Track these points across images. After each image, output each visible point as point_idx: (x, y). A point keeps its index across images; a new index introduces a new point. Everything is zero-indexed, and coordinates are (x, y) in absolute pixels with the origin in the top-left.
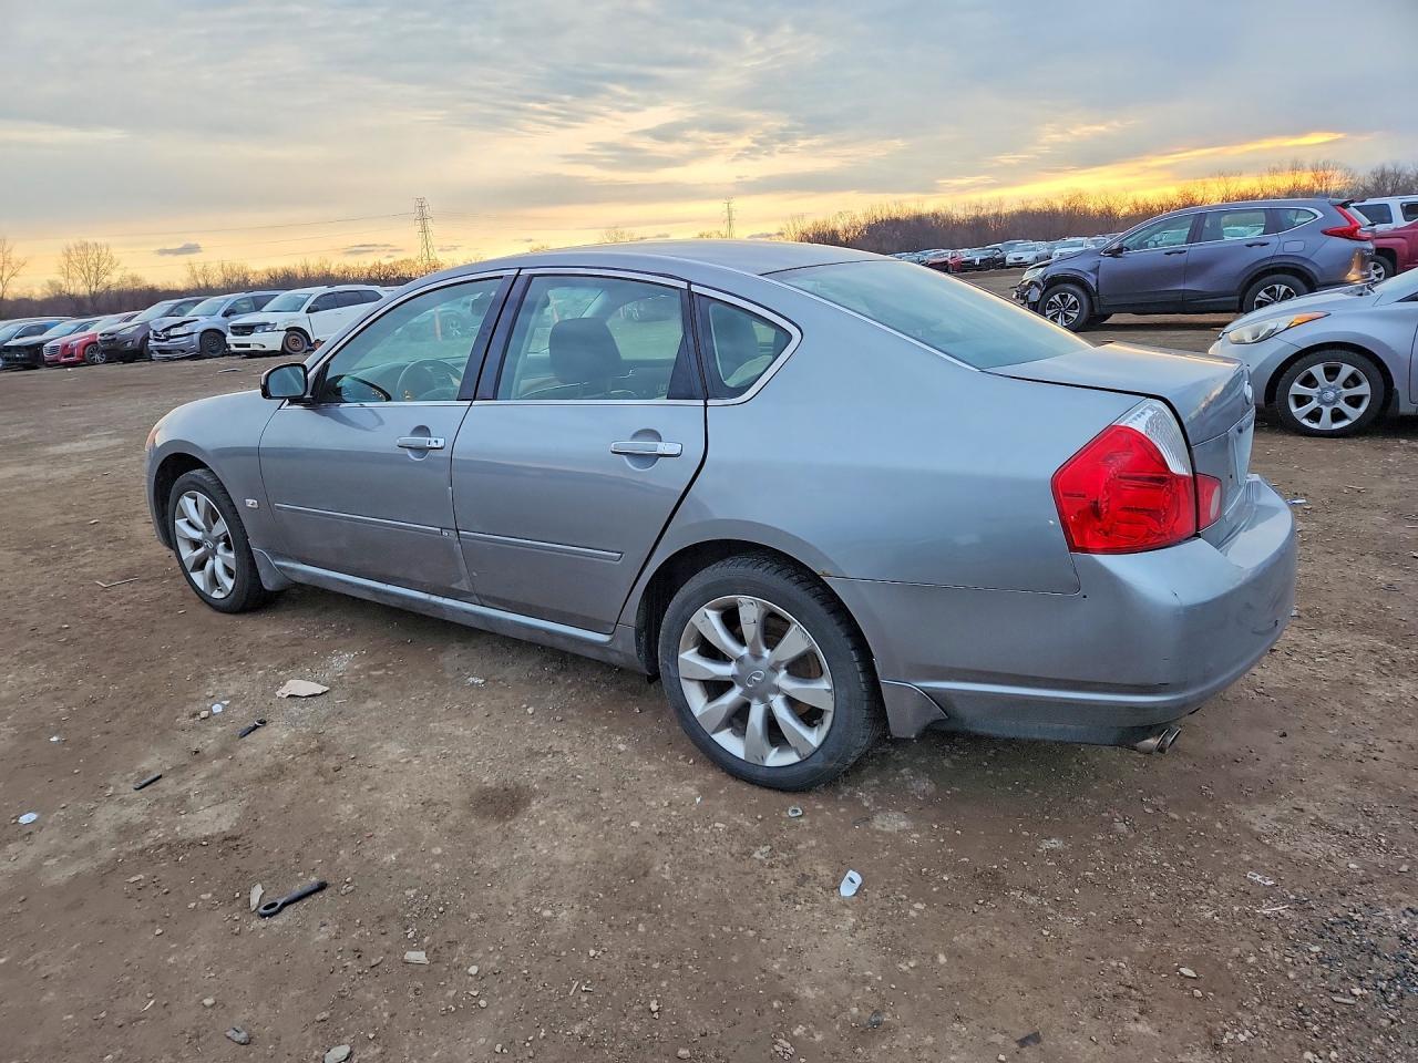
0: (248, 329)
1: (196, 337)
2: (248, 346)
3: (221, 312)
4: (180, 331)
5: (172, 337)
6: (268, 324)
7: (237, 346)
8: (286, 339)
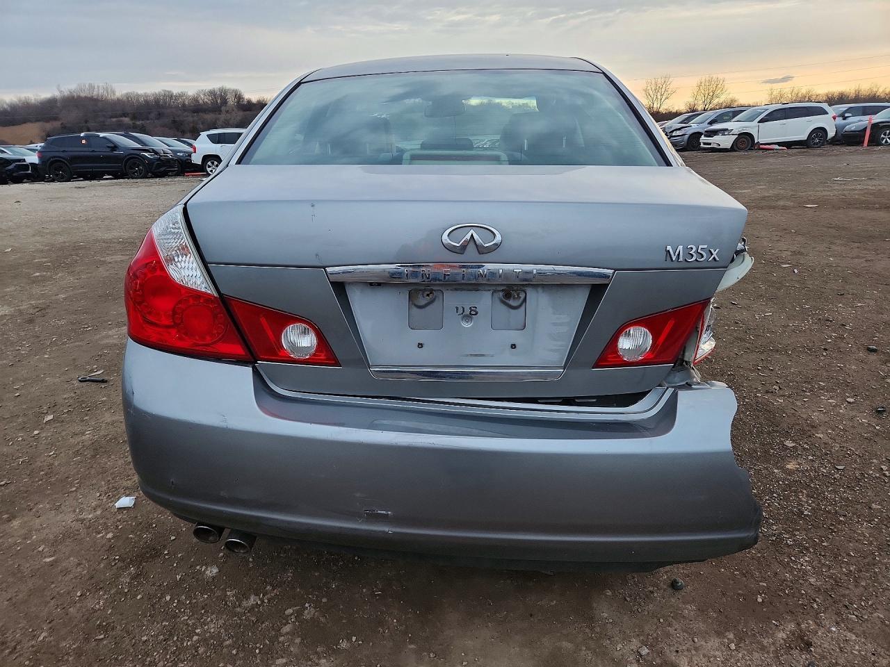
0: (715, 133)
1: (687, 137)
2: (710, 144)
3: (709, 121)
4: (678, 133)
5: (675, 136)
6: (727, 130)
7: (705, 144)
8: (736, 141)
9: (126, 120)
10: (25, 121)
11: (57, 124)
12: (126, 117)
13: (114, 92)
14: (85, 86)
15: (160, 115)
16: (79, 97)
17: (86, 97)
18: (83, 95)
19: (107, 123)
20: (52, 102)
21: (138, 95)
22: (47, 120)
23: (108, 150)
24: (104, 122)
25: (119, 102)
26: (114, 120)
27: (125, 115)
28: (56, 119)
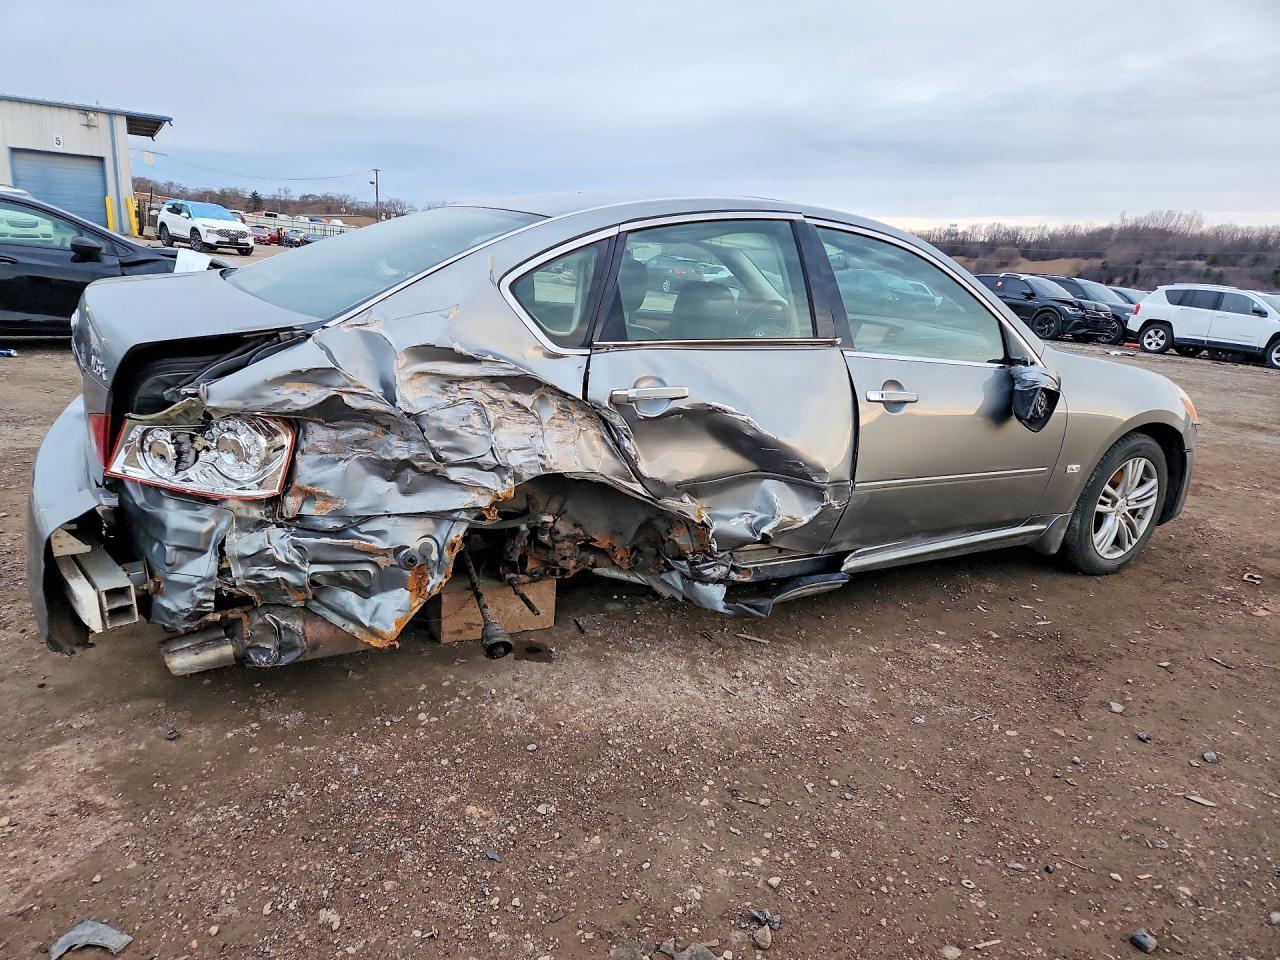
9: (1200, 265)
10: (1059, 256)
11: (1097, 262)
12: (1200, 259)
13: (1199, 224)
14: (1161, 213)
15: (1258, 260)
16: (1146, 229)
17: (1155, 228)
18: (1152, 226)
19: (1166, 267)
20: (1106, 233)
21: (1236, 230)
22: (1086, 256)
23: (1023, 297)
24: (1164, 264)
25: (1202, 239)
26: (1182, 262)
27: (1199, 257)
28: (1099, 256)
